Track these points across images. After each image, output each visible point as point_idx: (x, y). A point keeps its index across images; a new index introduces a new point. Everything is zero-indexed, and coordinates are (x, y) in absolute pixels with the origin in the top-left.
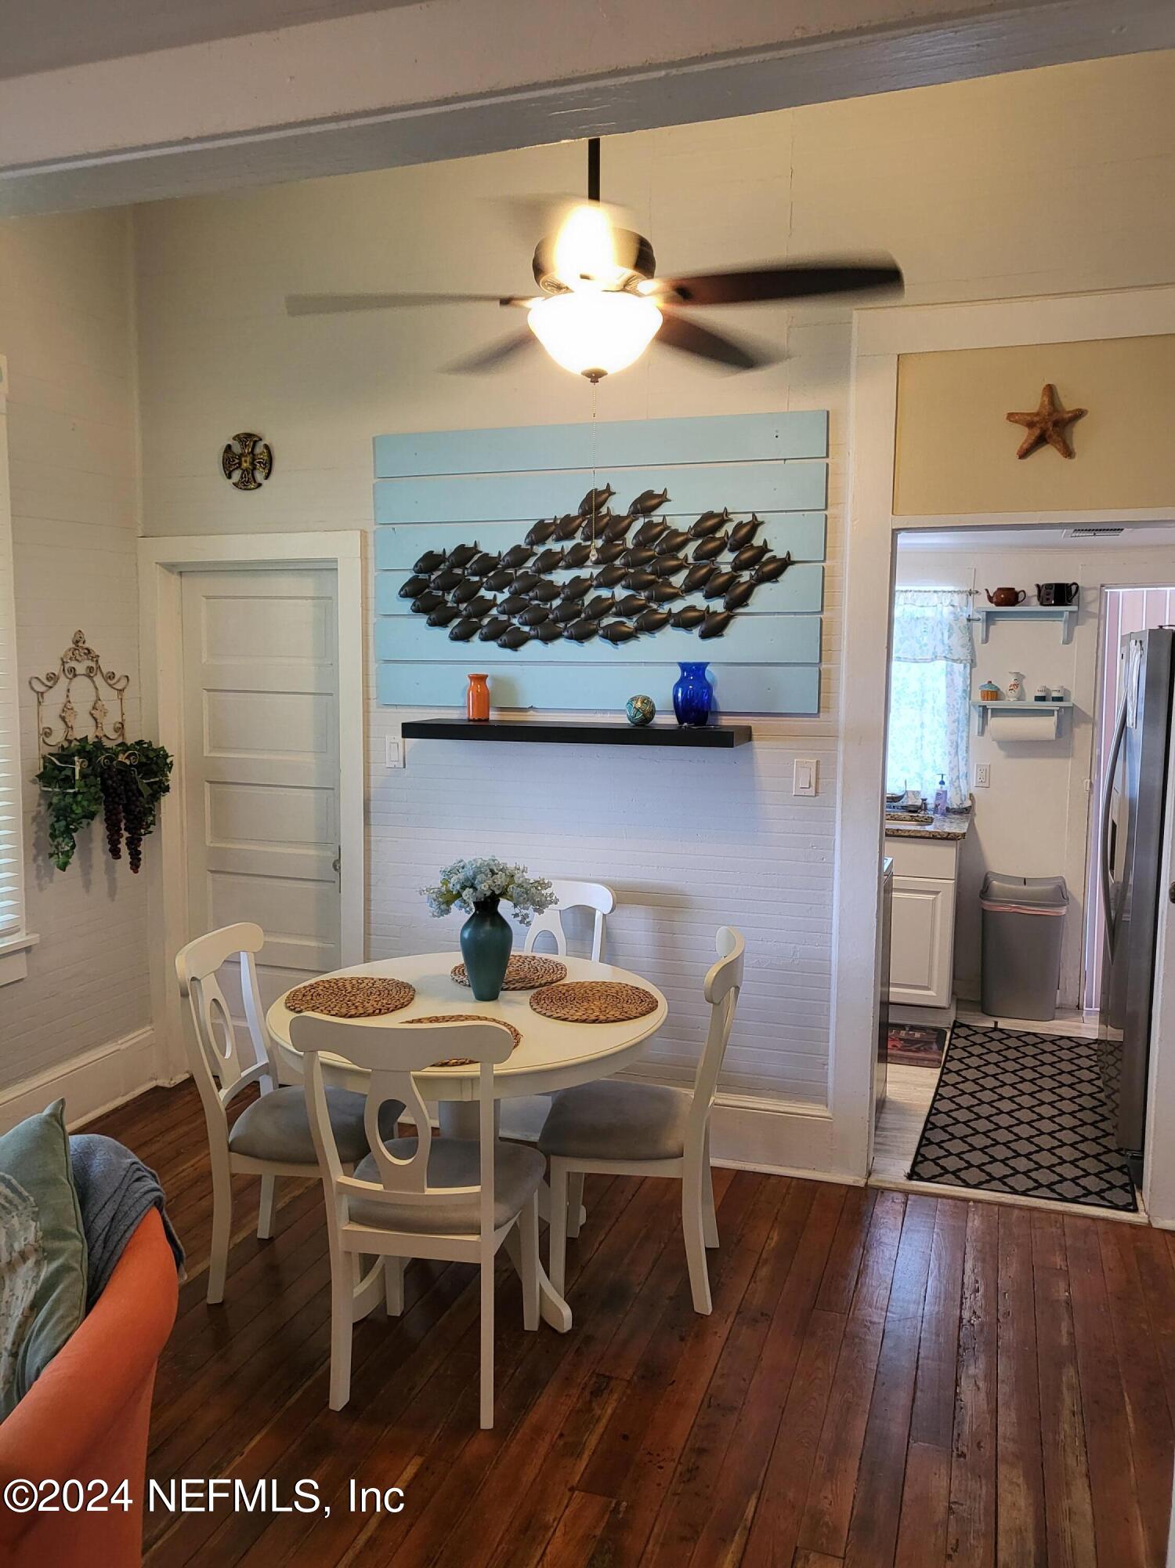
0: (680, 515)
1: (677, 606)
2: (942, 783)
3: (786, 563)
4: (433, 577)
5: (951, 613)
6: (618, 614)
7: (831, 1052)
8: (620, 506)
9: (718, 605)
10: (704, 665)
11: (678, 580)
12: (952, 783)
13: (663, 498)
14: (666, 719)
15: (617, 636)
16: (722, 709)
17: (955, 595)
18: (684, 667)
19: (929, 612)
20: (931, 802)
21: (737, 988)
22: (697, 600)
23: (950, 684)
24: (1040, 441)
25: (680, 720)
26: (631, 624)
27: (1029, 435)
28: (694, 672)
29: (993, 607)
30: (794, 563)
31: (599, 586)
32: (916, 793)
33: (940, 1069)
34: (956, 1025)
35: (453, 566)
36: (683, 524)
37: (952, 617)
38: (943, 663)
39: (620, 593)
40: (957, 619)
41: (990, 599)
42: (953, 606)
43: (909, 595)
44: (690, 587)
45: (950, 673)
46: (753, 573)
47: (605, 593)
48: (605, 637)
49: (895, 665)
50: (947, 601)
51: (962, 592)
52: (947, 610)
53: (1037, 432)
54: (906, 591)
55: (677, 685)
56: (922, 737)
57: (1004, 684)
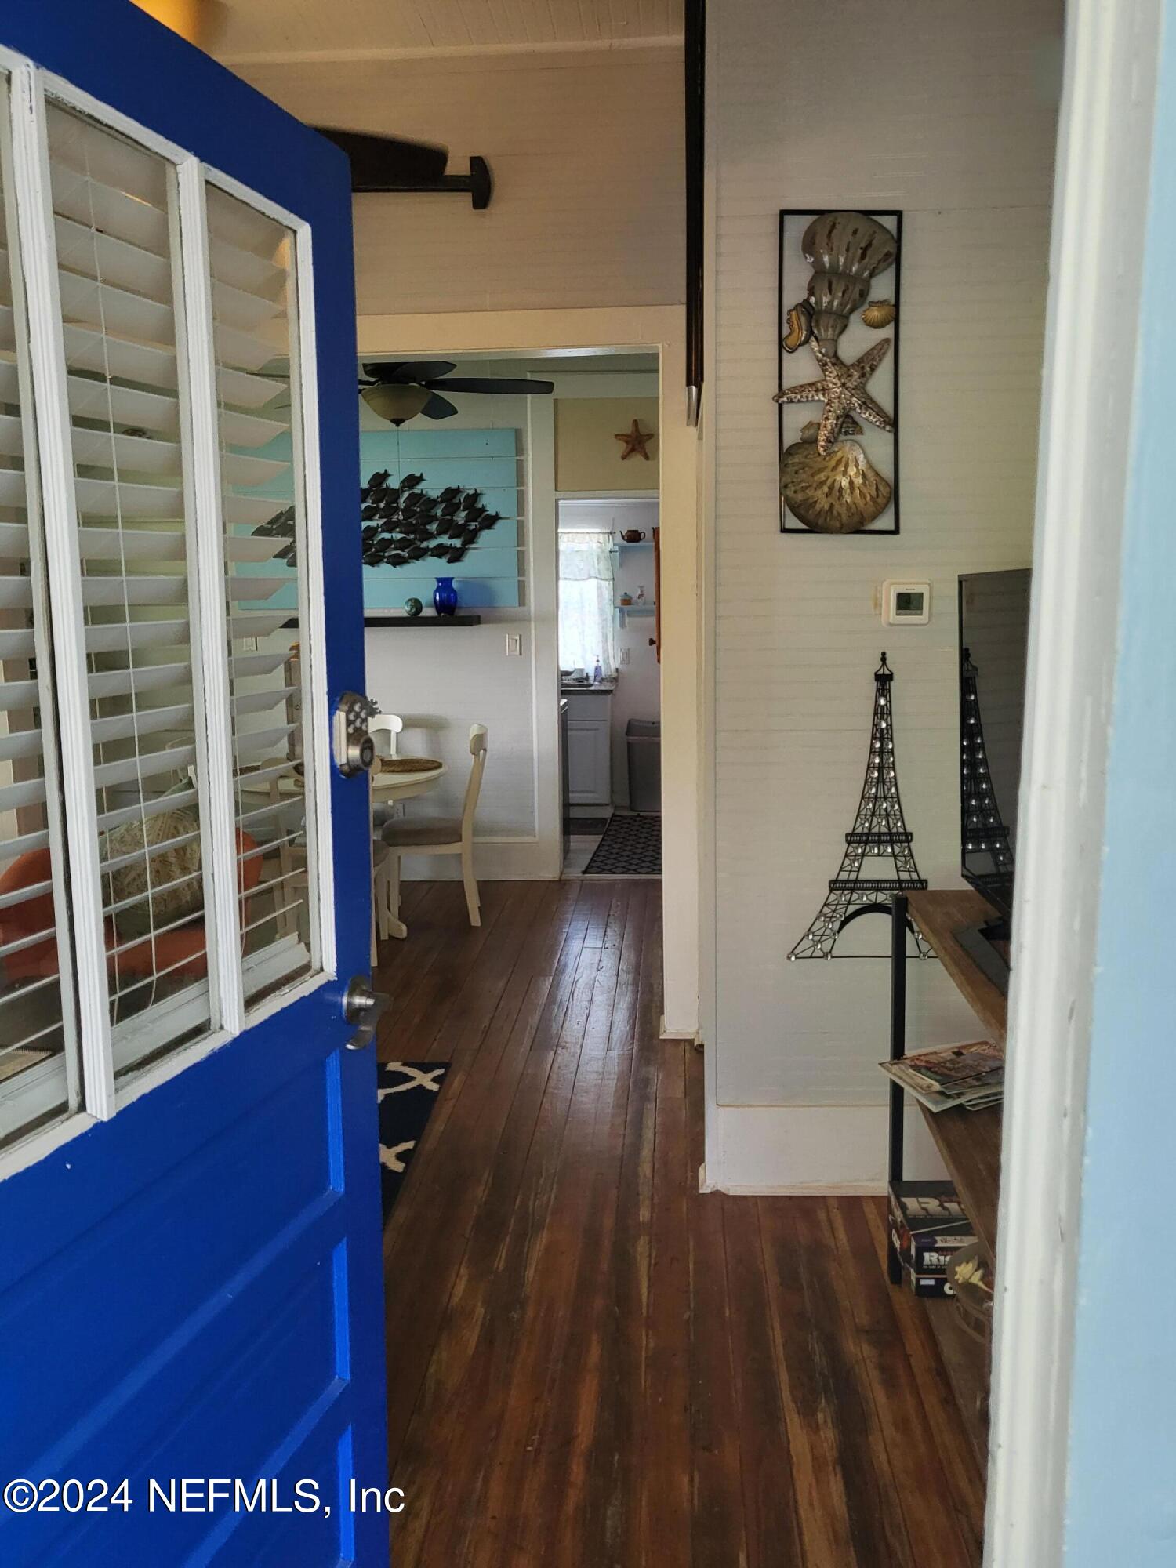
0: (432, 488)
1: (433, 544)
2: (598, 661)
3: (496, 518)
4: (274, 527)
5: (599, 548)
6: (396, 549)
7: (536, 805)
8: (394, 483)
9: (457, 543)
10: (451, 579)
11: (433, 527)
12: (604, 661)
13: (420, 479)
14: (428, 612)
15: (397, 561)
16: (464, 605)
17: (601, 535)
18: (439, 580)
19: (584, 547)
20: (592, 674)
21: (485, 750)
22: (444, 540)
23: (600, 595)
24: (633, 450)
25: (439, 612)
26: (405, 554)
27: (627, 448)
28: (445, 584)
29: (625, 543)
30: (501, 518)
31: (383, 531)
32: (582, 670)
33: (601, 836)
34: (613, 815)
35: (287, 520)
36: (435, 494)
37: (599, 550)
38: (594, 582)
39: (397, 536)
40: (603, 552)
41: (623, 537)
42: (600, 543)
43: (571, 535)
44: (440, 533)
45: (599, 588)
46: (477, 524)
47: (387, 536)
48: (388, 563)
49: (561, 583)
50: (595, 540)
51: (604, 533)
52: (595, 546)
53: (630, 447)
54: (569, 533)
55: (436, 591)
56: (583, 631)
57: (635, 595)
